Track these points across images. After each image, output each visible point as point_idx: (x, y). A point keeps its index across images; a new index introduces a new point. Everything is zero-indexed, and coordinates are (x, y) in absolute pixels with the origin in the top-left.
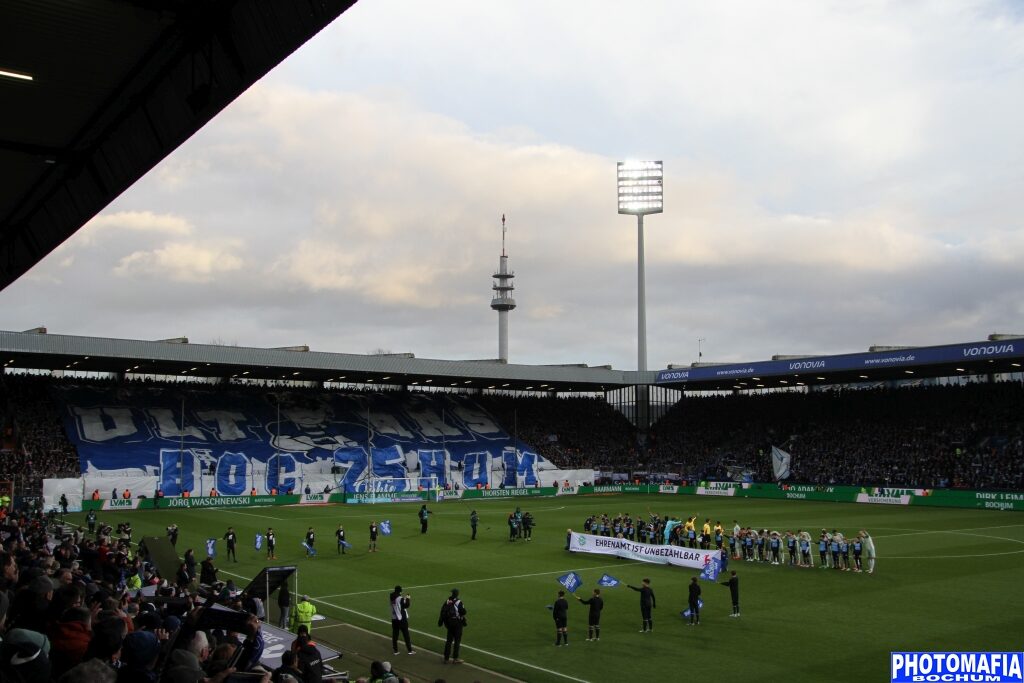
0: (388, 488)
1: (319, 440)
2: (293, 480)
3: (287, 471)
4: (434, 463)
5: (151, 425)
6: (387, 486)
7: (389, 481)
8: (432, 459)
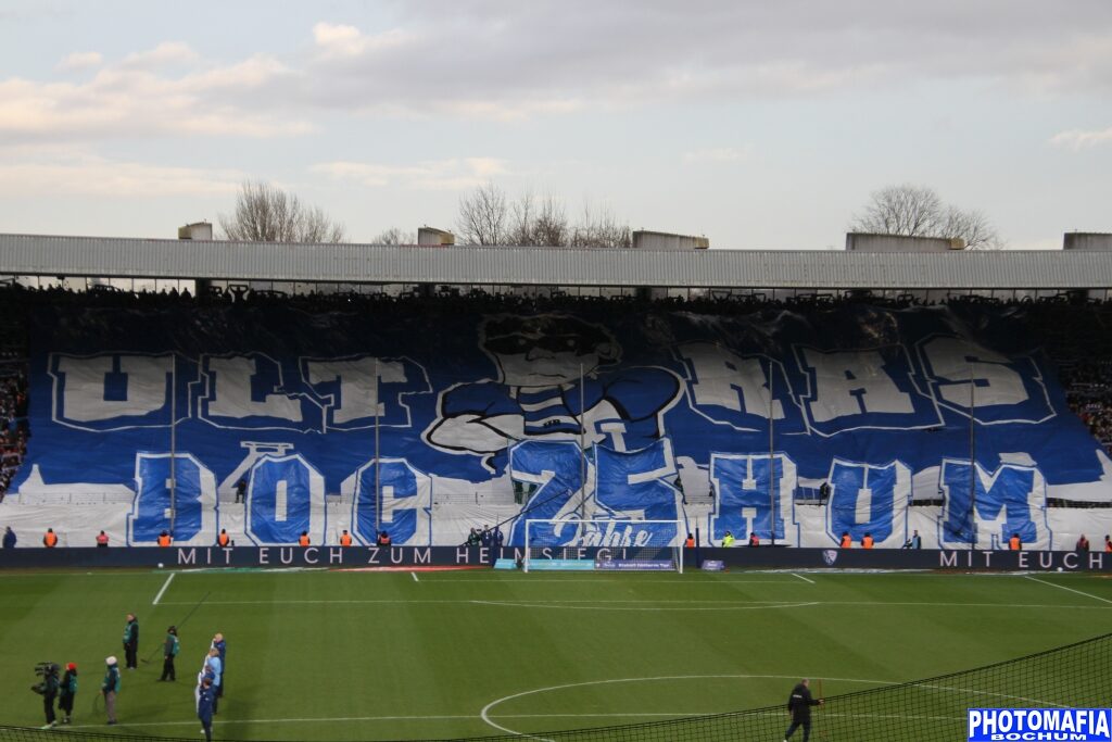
0: (633, 536)
1: (540, 424)
2: (411, 514)
3: (396, 496)
4: (749, 484)
5: (199, 390)
6: (629, 530)
7: (632, 521)
8: (745, 475)
